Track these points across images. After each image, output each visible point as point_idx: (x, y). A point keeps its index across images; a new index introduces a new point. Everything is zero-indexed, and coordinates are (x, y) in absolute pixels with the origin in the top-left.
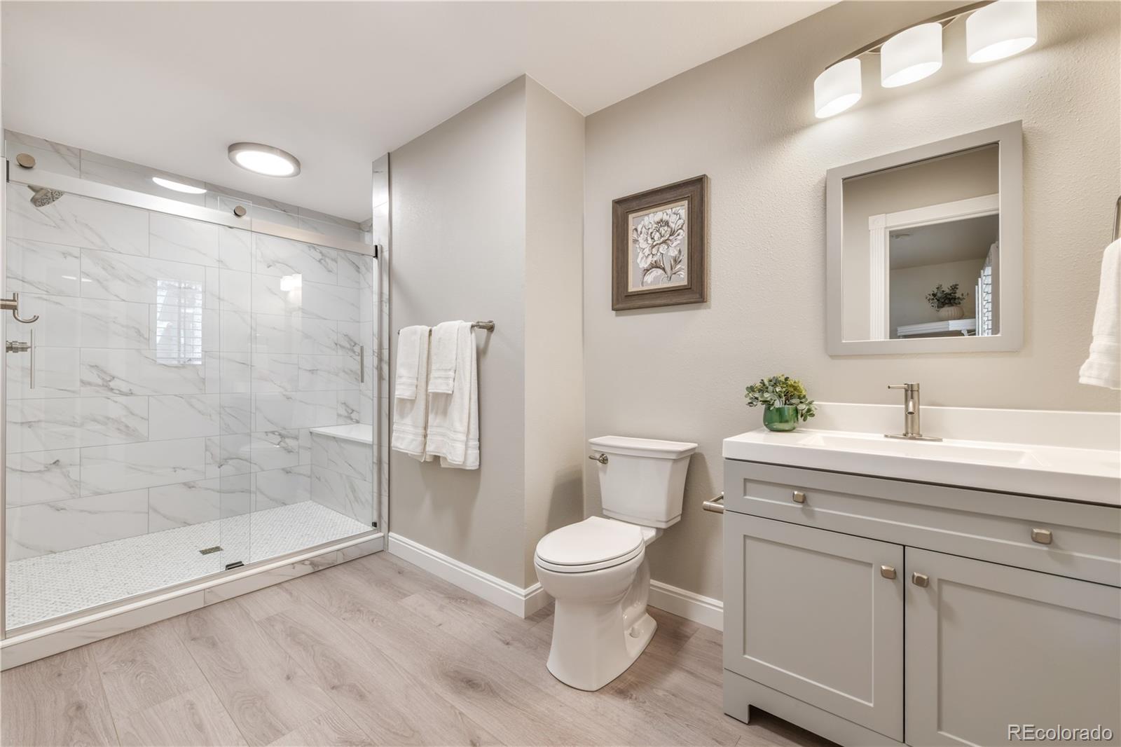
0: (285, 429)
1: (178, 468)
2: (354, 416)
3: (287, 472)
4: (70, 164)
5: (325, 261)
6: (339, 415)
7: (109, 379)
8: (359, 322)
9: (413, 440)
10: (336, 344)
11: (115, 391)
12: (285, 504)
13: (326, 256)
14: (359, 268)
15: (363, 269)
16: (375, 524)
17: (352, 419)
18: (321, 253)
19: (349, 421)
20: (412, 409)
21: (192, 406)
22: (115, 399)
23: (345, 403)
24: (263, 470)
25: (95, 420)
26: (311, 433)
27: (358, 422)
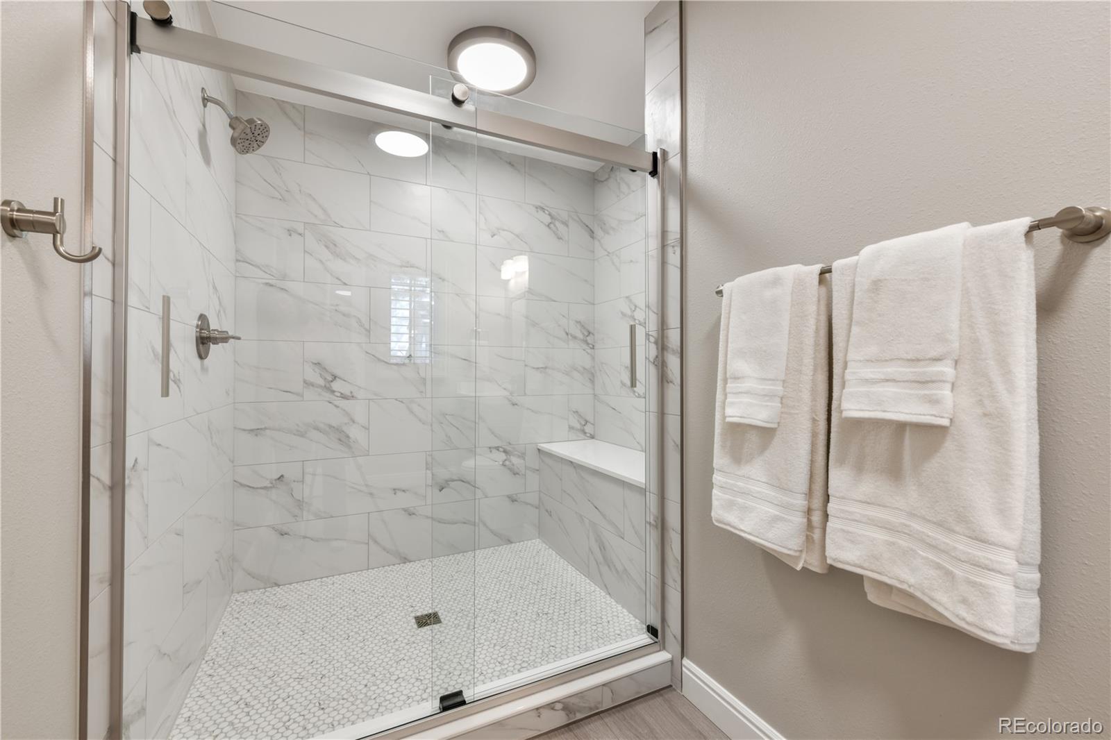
0: (510, 444)
1: (399, 490)
2: (588, 429)
3: (513, 500)
4: (295, 124)
5: (555, 226)
6: (571, 428)
7: (331, 379)
8: (594, 304)
9: (776, 519)
10: (567, 334)
11: (336, 394)
12: (510, 542)
13: (555, 220)
14: (593, 232)
15: (599, 233)
16: (652, 631)
17: (585, 433)
18: (550, 215)
19: (582, 436)
20: (764, 447)
21: (412, 412)
22: (337, 403)
23: (577, 412)
24: (486, 497)
25: (317, 428)
26: (539, 450)
27: (592, 437)
